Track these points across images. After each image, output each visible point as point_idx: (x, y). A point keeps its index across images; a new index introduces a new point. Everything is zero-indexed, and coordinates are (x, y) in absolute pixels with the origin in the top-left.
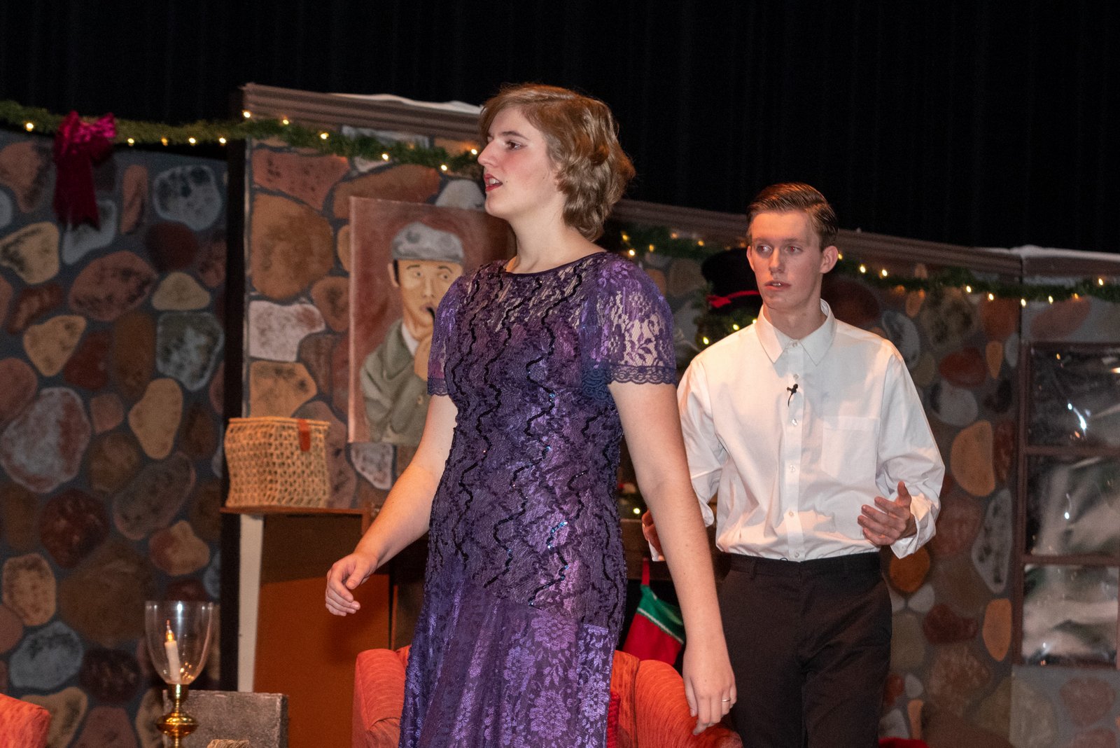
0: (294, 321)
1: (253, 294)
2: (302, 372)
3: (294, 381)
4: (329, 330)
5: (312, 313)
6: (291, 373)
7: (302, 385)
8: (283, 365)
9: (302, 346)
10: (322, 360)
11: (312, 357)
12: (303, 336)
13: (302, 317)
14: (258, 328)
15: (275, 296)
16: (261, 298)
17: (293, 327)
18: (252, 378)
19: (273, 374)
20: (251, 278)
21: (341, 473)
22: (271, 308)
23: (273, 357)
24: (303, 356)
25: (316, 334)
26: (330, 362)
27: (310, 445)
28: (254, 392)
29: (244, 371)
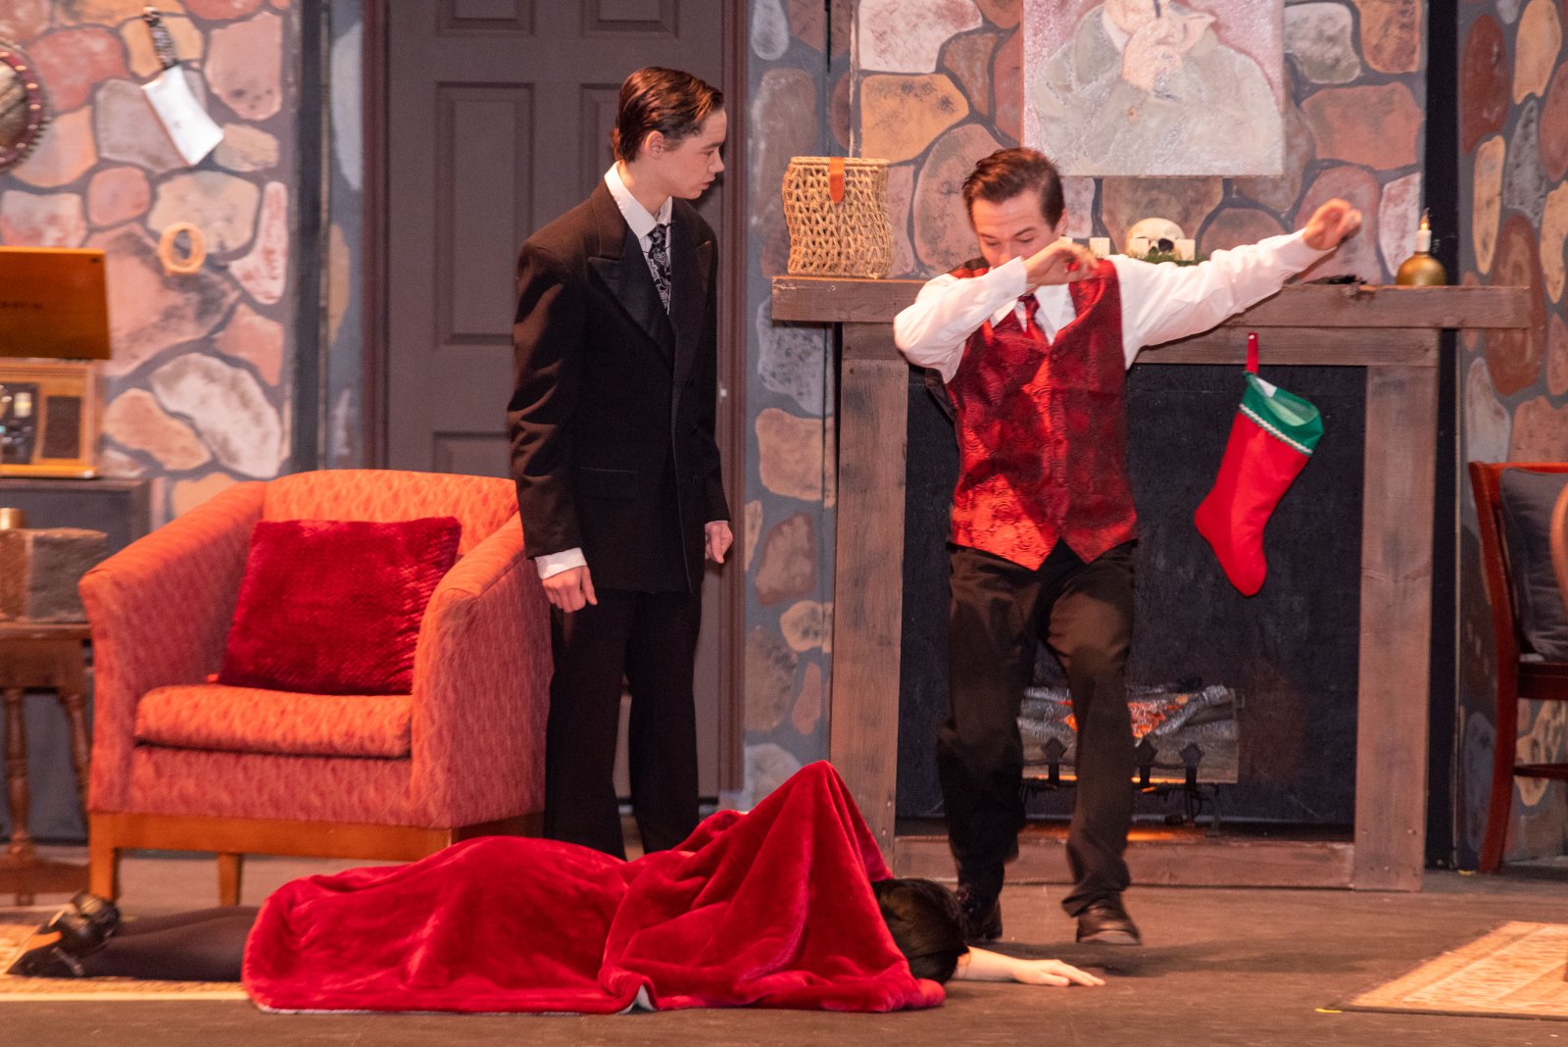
0: (931, 18)
2: (945, 85)
3: (932, 99)
4: (989, 26)
5: (961, 5)
6: (927, 88)
7: (946, 103)
8: (912, 78)
9: (943, 51)
10: (979, 68)
11: (963, 64)
12: (945, 37)
13: (945, 12)
14: (873, 32)
17: (930, 26)
18: (864, 99)
19: (899, 91)
23: (899, 70)
24: (946, 64)
25: (968, 33)
26: (990, 69)
27: (849, 193)
28: (867, 118)
29: (852, 90)
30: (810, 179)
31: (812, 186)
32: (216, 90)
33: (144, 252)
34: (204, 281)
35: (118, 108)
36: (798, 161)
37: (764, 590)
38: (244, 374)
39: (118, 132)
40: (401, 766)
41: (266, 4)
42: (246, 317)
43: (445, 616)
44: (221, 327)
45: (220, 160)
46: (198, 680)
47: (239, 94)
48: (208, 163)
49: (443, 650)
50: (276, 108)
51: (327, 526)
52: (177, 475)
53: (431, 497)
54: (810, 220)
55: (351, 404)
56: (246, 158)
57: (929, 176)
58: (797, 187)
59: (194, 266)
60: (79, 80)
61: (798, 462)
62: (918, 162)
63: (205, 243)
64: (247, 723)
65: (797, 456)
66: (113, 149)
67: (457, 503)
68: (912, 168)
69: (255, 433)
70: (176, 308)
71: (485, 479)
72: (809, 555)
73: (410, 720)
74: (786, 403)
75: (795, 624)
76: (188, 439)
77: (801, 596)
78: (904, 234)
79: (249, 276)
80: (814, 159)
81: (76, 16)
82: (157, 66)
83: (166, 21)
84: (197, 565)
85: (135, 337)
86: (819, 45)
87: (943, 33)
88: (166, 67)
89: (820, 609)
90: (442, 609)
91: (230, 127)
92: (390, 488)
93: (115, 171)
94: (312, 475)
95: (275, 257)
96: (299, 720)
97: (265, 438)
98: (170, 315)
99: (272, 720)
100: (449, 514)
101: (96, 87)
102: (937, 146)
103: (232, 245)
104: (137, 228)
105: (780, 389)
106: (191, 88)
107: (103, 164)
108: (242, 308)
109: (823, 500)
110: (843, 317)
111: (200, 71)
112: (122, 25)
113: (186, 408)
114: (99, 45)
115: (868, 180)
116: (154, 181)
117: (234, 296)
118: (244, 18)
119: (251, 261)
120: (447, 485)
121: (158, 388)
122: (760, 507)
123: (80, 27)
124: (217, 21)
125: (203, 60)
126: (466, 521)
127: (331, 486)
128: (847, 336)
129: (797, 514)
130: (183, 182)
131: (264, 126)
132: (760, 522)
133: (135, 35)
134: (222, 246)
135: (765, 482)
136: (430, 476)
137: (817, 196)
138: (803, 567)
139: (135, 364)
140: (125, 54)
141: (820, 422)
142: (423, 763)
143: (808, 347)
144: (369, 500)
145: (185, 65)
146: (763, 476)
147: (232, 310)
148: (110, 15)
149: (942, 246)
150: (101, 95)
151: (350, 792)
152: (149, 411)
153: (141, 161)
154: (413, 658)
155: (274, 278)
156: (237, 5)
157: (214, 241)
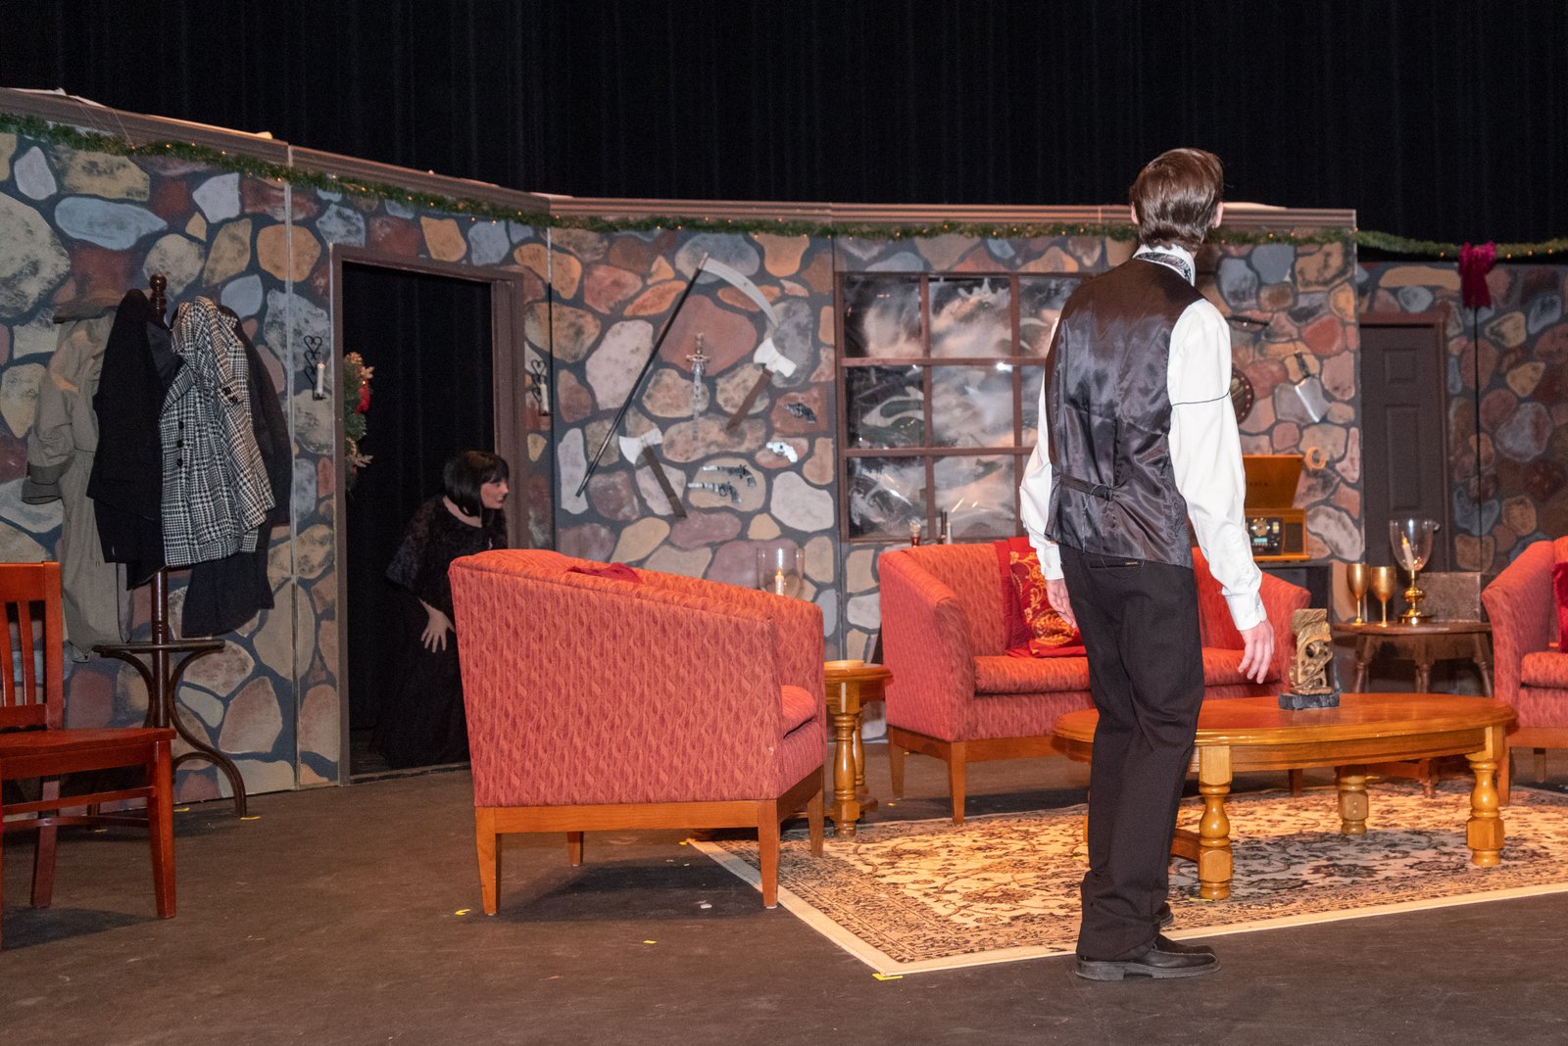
32: (1327, 387)
34: (1325, 473)
35: (1285, 396)
38: (1344, 515)
39: (1284, 407)
41: (1346, 348)
42: (1343, 488)
44: (1332, 493)
45: (1329, 418)
47: (1336, 389)
48: (1324, 420)
50: (1353, 394)
56: (1340, 417)
59: (1322, 466)
60: (1267, 384)
63: (1325, 457)
66: (1283, 415)
69: (1350, 543)
70: (1313, 485)
76: (1321, 545)
79: (1344, 470)
81: (1264, 356)
82: (1300, 376)
83: (1304, 357)
88: (1302, 379)
91: (1333, 404)
93: (1284, 424)
95: (1354, 462)
97: (1354, 544)
98: (1310, 488)
101: (1274, 387)
103: (1336, 456)
104: (1295, 450)
107: (1278, 422)
108: (1342, 484)
111: (1320, 379)
112: (1283, 360)
113: (1320, 531)
114: (1275, 368)
116: (1301, 429)
117: (1338, 479)
118: (1338, 354)
119: (1345, 463)
123: (1266, 361)
124: (1327, 356)
125: (1320, 374)
130: (1313, 429)
131: (1348, 403)
133: (1292, 364)
134: (1332, 456)
140: (1286, 371)
145: (1312, 377)
147: (1337, 485)
148: (1280, 354)
150: (1277, 391)
153: (1294, 421)
155: (1354, 471)
156: (1334, 348)
157: (1328, 455)
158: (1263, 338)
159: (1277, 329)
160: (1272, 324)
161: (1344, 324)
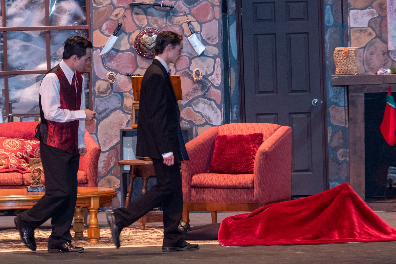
0: (366, 15)
1: (351, 8)
2: (370, 30)
3: (367, 33)
4: (380, 16)
5: (373, 11)
6: (366, 31)
7: (370, 34)
8: (362, 29)
9: (369, 22)
10: (378, 25)
11: (374, 25)
13: (369, 13)
14: (353, 18)
15: (359, 7)
16: (354, 9)
17: (366, 16)
18: (351, 34)
19: (359, 32)
20: (350, 3)
21: (386, 60)
22: (357, 11)
23: (359, 27)
24: (370, 25)
25: (375, 18)
26: (380, 26)
27: (349, 55)
28: (352, 38)
29: (349, 32)
30: (340, 52)
31: (340, 54)
32: (204, 38)
33: (189, 76)
34: (202, 81)
36: (337, 49)
37: (333, 147)
38: (213, 102)
40: (252, 189)
41: (214, 18)
42: (212, 89)
43: (260, 155)
44: (207, 91)
45: (205, 54)
46: (205, 172)
47: (209, 39)
48: (203, 54)
49: (260, 163)
50: (218, 42)
51: (233, 136)
52: (198, 126)
53: (256, 128)
54: (340, 61)
55: (237, 108)
56: (211, 53)
57: (367, 51)
58: (337, 54)
59: (200, 78)
61: (339, 117)
62: (364, 48)
64: (217, 181)
65: (339, 116)
67: (262, 129)
68: (363, 49)
69: (216, 115)
70: (197, 88)
71: (268, 124)
72: (343, 138)
73: (253, 179)
74: (336, 104)
75: (340, 154)
76: (201, 117)
77: (342, 148)
78: (362, 64)
79: (213, 80)
80: (341, 48)
81: (172, 23)
82: (190, 33)
83: (192, 23)
84: (204, 146)
85: (187, 95)
86: (341, 22)
87: (369, 18)
88: (192, 33)
89: (346, 150)
90: (260, 154)
91: (207, 46)
92: (247, 127)
94: (229, 125)
95: (218, 75)
96: (228, 181)
97: (218, 116)
98: (195, 89)
99: (222, 180)
100: (260, 132)
102: (368, 44)
103: (209, 73)
104: (187, 70)
105: (335, 101)
106: (198, 38)
108: (211, 87)
109: (345, 126)
110: (349, 84)
111: (200, 34)
112: (183, 23)
113: (200, 111)
114: (177, 29)
115: (353, 52)
116: (190, 60)
117: (210, 84)
118: (210, 21)
119: (213, 76)
120: (260, 126)
121: (193, 106)
122: (331, 128)
123: (173, 25)
124: (204, 22)
125: (201, 31)
126: (264, 133)
127: (233, 127)
128: (350, 88)
129: (340, 129)
130: (198, 58)
131: (215, 46)
132: (331, 131)
133: (185, 26)
134: (206, 73)
135: (332, 122)
136: (256, 124)
137: (342, 56)
138: (342, 141)
139: (188, 101)
140: (183, 31)
141: (344, 108)
142: (257, 189)
143: (341, 91)
144: (242, 130)
145: (197, 33)
146: (331, 120)
147: (209, 87)
148: (179, 22)
149: (371, 67)
151: (240, 196)
152: (191, 111)
153: (187, 55)
154: (253, 165)
155: (218, 80)
156: (208, 18)
157: (204, 72)
158: (171, 14)
159: (178, 9)
160: (175, 7)
161: (213, 6)
